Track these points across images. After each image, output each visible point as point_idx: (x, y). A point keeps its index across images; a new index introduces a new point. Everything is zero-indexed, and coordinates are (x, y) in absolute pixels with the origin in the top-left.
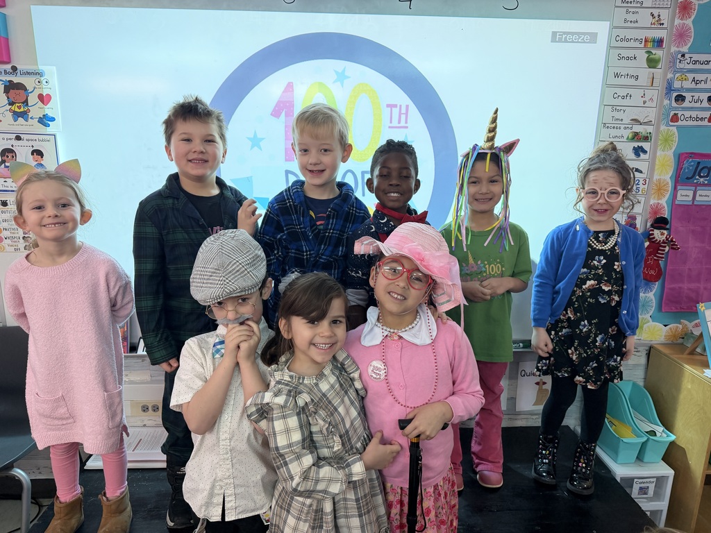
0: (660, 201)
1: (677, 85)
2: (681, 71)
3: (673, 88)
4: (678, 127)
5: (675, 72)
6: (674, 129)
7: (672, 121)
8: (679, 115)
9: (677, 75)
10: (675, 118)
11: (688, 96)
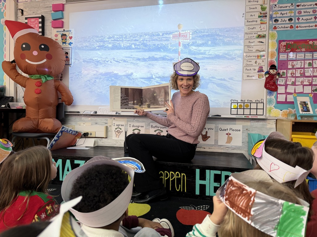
0: (272, 59)
1: (274, 16)
2: (275, 11)
3: (273, 17)
4: (276, 31)
5: (273, 11)
6: (275, 32)
7: (274, 29)
8: (277, 27)
9: (274, 12)
10: (275, 28)
11: (280, 19)
